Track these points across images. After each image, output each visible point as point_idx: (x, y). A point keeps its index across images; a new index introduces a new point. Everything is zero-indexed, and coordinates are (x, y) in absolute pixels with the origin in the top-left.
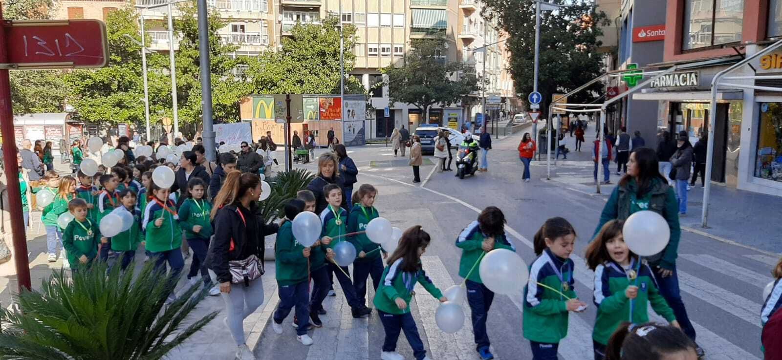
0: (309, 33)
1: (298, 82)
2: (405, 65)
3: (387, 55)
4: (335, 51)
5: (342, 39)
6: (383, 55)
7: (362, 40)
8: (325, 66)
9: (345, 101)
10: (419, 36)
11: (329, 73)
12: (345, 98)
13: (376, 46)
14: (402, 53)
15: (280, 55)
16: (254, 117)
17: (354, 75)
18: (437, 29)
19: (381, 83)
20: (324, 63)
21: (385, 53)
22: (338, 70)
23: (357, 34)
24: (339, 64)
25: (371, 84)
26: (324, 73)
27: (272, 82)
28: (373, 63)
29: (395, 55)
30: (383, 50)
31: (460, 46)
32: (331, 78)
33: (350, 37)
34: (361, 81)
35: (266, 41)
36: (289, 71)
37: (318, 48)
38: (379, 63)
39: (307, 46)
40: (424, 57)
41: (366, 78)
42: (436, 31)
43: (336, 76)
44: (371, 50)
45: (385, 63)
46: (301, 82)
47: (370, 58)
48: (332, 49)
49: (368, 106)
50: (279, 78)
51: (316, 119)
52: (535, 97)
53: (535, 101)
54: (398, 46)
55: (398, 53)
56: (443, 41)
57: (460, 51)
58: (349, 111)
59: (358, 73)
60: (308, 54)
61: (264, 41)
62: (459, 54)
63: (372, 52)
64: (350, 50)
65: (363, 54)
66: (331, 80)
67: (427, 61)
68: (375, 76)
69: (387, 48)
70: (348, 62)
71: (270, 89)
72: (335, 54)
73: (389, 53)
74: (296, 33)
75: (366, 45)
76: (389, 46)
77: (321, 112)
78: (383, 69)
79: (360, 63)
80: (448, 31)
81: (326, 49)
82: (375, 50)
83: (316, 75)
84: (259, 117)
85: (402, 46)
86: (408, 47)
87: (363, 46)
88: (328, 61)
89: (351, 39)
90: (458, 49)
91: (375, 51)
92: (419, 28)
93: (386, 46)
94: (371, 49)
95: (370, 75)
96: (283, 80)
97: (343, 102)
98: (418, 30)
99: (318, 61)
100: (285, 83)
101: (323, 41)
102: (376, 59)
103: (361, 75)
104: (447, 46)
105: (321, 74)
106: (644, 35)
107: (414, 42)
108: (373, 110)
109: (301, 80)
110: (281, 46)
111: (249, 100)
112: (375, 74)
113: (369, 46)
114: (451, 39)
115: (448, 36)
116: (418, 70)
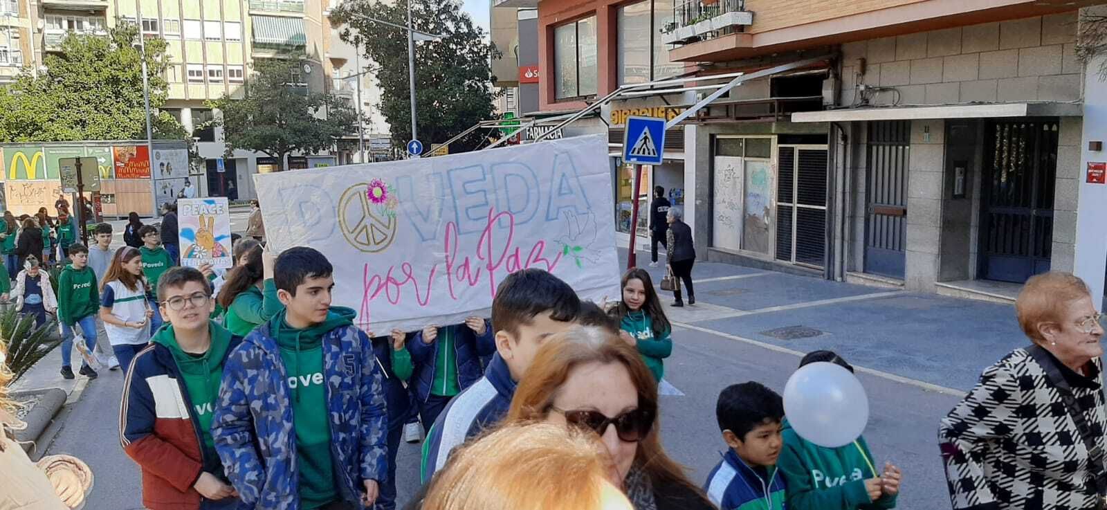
0: (90, 49)
1: (77, 123)
2: (247, 97)
3: (218, 81)
4: (135, 77)
5: (144, 64)
6: (211, 81)
7: (177, 58)
8: (120, 99)
9: (155, 151)
10: (269, 54)
11: (126, 109)
12: (154, 147)
13: (200, 68)
14: (242, 79)
15: (44, 81)
16: (8, 177)
17: (167, 110)
18: (292, 46)
19: (210, 122)
20: (117, 94)
21: (215, 78)
22: (140, 104)
23: (168, 51)
24: (142, 96)
25: (195, 123)
26: (118, 109)
27: (33, 123)
28: (197, 92)
29: (231, 81)
30: (212, 73)
31: (329, 68)
32: (131, 116)
33: (157, 56)
34: (179, 120)
35: (19, 60)
36: (60, 106)
37: (106, 73)
38: (207, 92)
39: (90, 69)
40: (275, 86)
41: (186, 115)
42: (290, 48)
43: (139, 114)
44: (191, 73)
45: (216, 92)
46: (83, 123)
47: (191, 85)
48: (129, 74)
49: (192, 156)
50: (46, 117)
51: (110, 177)
52: (415, 146)
53: (415, 152)
54: (235, 68)
55: (235, 78)
56: (302, 63)
57: (328, 76)
58: (162, 164)
59: (174, 108)
60: (90, 82)
61: (15, 59)
62: (327, 81)
63: (195, 76)
64: (159, 75)
65: (179, 79)
66: (131, 120)
67: (279, 91)
68: (201, 110)
69: (218, 72)
70: (155, 92)
71: (30, 135)
72: (135, 81)
73: (221, 78)
74: (69, 49)
75: (183, 66)
76: (220, 68)
77: (117, 168)
78: (213, 101)
79: (176, 92)
80: (310, 49)
81: (120, 75)
82: (199, 73)
83: (105, 112)
84: (16, 178)
85: (241, 68)
86: (250, 72)
87: (178, 68)
88: (125, 92)
89: (159, 59)
90: (326, 73)
91: (197, 75)
92: (265, 44)
93: (215, 68)
94: (193, 72)
95: (192, 109)
96: (52, 120)
97: (152, 153)
98: (264, 46)
99: (108, 90)
100: (56, 125)
101: (115, 62)
102: (202, 86)
103: (179, 110)
104: (307, 69)
105: (114, 111)
106: (531, 75)
107: (258, 64)
108: (201, 160)
109: (81, 120)
110: (44, 69)
112: (200, 109)
113: (189, 68)
114: (314, 62)
115: (308, 56)
116: (267, 103)
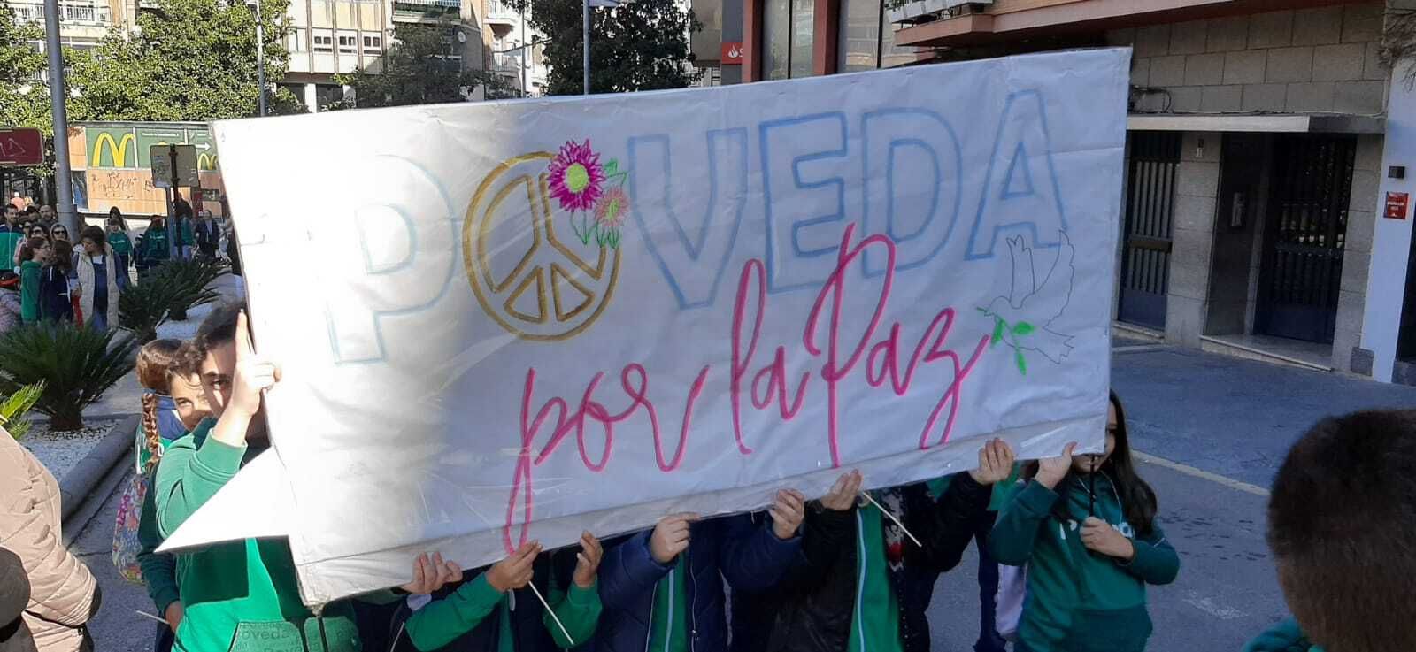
0: (193, 6)
1: (175, 99)
2: (385, 72)
3: (350, 51)
4: (248, 42)
5: (259, 28)
6: (342, 51)
7: (301, 21)
8: (230, 71)
10: (414, 18)
11: (236, 82)
13: (329, 34)
14: (379, 49)
15: (138, 46)
16: (90, 164)
17: (286, 85)
18: (443, 7)
19: (339, 102)
20: (226, 64)
21: (347, 47)
22: (254, 78)
23: (290, 11)
24: (256, 67)
25: (321, 104)
26: (227, 83)
27: (123, 98)
28: (324, 63)
29: (366, 52)
30: (342, 40)
31: (488, 36)
32: (242, 93)
33: (276, 17)
34: (301, 99)
35: (108, 18)
36: (157, 77)
37: (213, 36)
38: (336, 65)
39: (193, 32)
40: (420, 58)
41: (310, 93)
42: (441, 10)
43: (252, 89)
44: (318, 40)
45: (347, 64)
46: (184, 100)
47: (318, 56)
48: (241, 40)
50: (138, 91)
54: (372, 35)
55: (372, 48)
56: (456, 29)
57: (488, 47)
59: (295, 83)
60: (194, 47)
61: (103, 17)
62: (487, 53)
63: (321, 44)
64: (278, 41)
65: (303, 47)
66: (242, 97)
67: (425, 65)
68: (329, 87)
69: (350, 39)
70: (273, 63)
71: (119, 112)
72: (248, 48)
73: (355, 47)
74: (169, 6)
75: (308, 31)
76: (354, 34)
78: (343, 76)
79: (298, 64)
80: (465, 13)
81: (230, 39)
82: (327, 40)
83: (211, 86)
84: (100, 166)
85: (379, 35)
86: (390, 40)
87: (302, 33)
88: (234, 60)
89: (278, 22)
90: (485, 44)
91: (325, 43)
92: (410, 5)
93: (347, 35)
94: (320, 38)
95: (317, 86)
96: (146, 95)
98: (409, 7)
99: (214, 59)
100: (150, 101)
101: (224, 23)
102: (329, 56)
103: (302, 86)
104: (462, 37)
105: (222, 84)
106: (736, 54)
107: (400, 30)
109: (181, 95)
110: (137, 30)
111: (78, 132)
112: (328, 85)
113: (315, 33)
114: (471, 27)
115: (463, 21)
116: (409, 80)
